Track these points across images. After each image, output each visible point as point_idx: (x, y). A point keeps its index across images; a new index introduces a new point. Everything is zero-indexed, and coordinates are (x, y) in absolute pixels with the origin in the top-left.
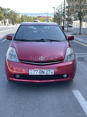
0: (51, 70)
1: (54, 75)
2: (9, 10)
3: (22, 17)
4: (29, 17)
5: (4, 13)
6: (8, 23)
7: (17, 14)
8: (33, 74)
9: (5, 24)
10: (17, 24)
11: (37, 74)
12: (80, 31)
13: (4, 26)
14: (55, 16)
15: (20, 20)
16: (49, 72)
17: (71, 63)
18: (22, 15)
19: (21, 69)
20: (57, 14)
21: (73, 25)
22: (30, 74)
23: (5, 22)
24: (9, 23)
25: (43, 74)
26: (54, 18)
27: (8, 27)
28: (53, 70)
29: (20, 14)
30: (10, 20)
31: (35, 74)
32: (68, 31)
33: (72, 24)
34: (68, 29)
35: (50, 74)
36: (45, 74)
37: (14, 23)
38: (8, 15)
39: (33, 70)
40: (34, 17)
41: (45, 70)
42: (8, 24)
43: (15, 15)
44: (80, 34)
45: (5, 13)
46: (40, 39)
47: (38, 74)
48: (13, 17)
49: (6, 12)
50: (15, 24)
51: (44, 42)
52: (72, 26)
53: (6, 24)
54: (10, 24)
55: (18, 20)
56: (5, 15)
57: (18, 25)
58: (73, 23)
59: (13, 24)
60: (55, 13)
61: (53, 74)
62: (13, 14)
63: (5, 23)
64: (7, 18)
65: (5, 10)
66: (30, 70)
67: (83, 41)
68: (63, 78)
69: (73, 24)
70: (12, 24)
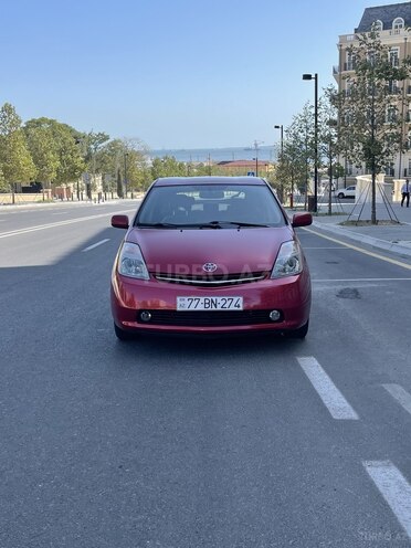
0: (236, 299)
1: (244, 311)
2: (106, 138)
3: (155, 164)
4: (181, 165)
5: (86, 153)
6: (100, 188)
7: (137, 153)
8: (186, 309)
9: (89, 194)
10: (135, 193)
11: (198, 309)
12: (374, 212)
13: (85, 203)
14: (282, 158)
15: (146, 177)
16: (229, 302)
17: (294, 279)
18: (157, 159)
19: (155, 300)
20: (292, 150)
21: (356, 193)
22: (179, 309)
23: (88, 186)
24: (105, 189)
25: (214, 309)
26: (281, 168)
27: (101, 203)
28: (241, 299)
29: (147, 153)
30: (109, 177)
31: (192, 308)
32: (330, 214)
33: (354, 188)
34: (330, 206)
35: (233, 308)
36: (219, 308)
37: (124, 189)
38: (101, 160)
39: (186, 298)
40: (201, 165)
41: (219, 299)
42: (100, 194)
43: (129, 157)
44: (374, 221)
45: (90, 154)
46: (207, 222)
47: (201, 308)
48: (119, 165)
49: (92, 146)
50: (129, 195)
51: (220, 228)
52: (353, 197)
53: (94, 195)
54: (109, 195)
55: (141, 178)
56: (87, 159)
57: (140, 196)
58: (359, 183)
59: (120, 195)
60: (284, 149)
61: (241, 309)
62: (119, 154)
63: (89, 188)
64: (97, 171)
65: (90, 139)
66: (178, 299)
67: (378, 246)
68: (270, 321)
69: (358, 186)
70: (116, 195)
